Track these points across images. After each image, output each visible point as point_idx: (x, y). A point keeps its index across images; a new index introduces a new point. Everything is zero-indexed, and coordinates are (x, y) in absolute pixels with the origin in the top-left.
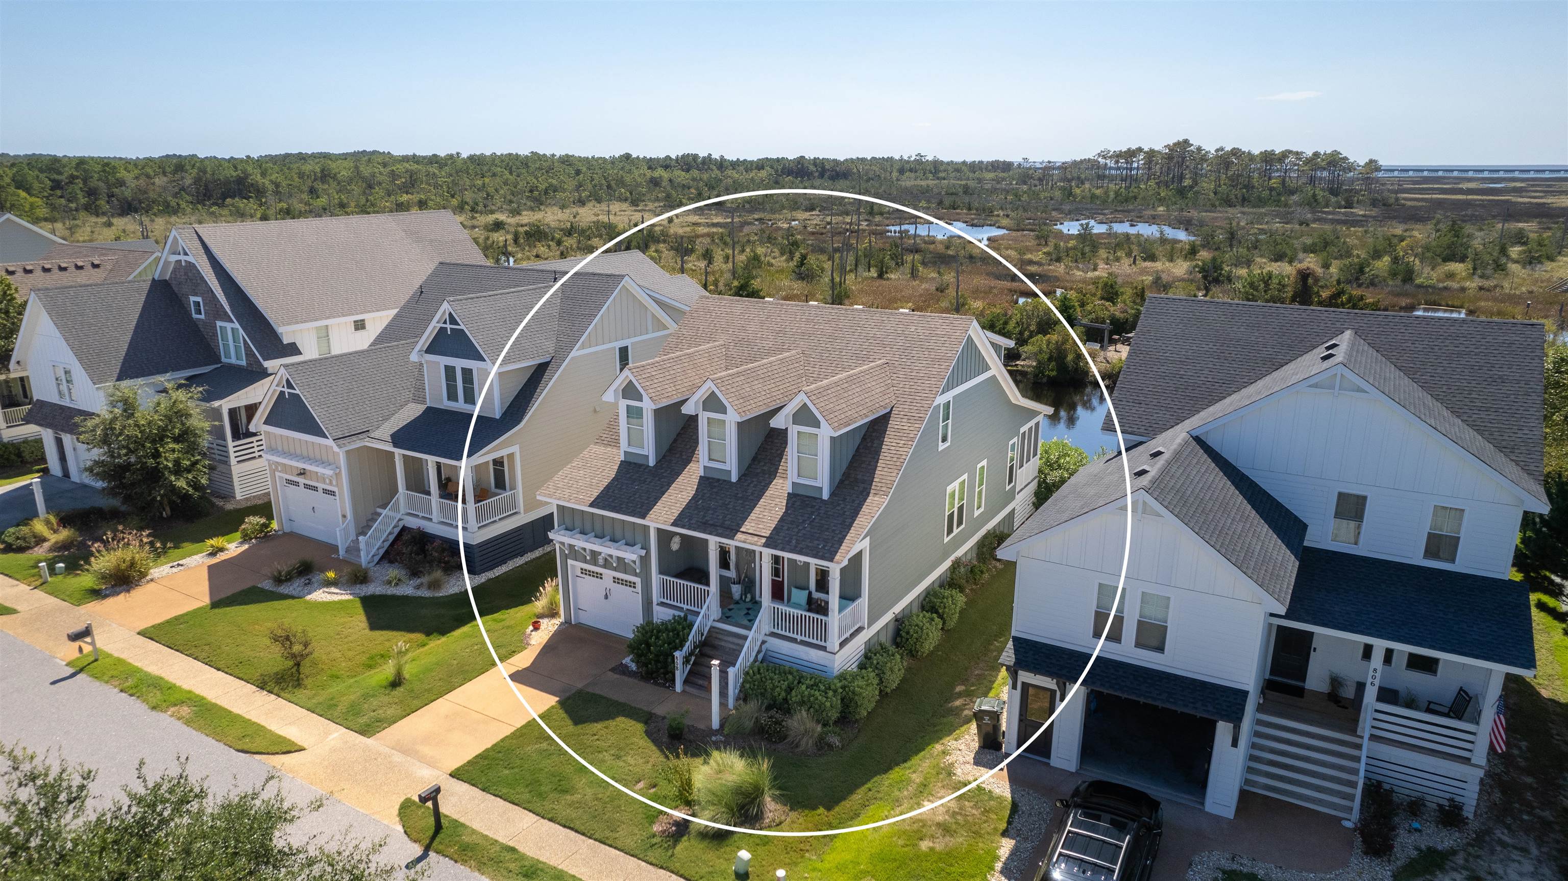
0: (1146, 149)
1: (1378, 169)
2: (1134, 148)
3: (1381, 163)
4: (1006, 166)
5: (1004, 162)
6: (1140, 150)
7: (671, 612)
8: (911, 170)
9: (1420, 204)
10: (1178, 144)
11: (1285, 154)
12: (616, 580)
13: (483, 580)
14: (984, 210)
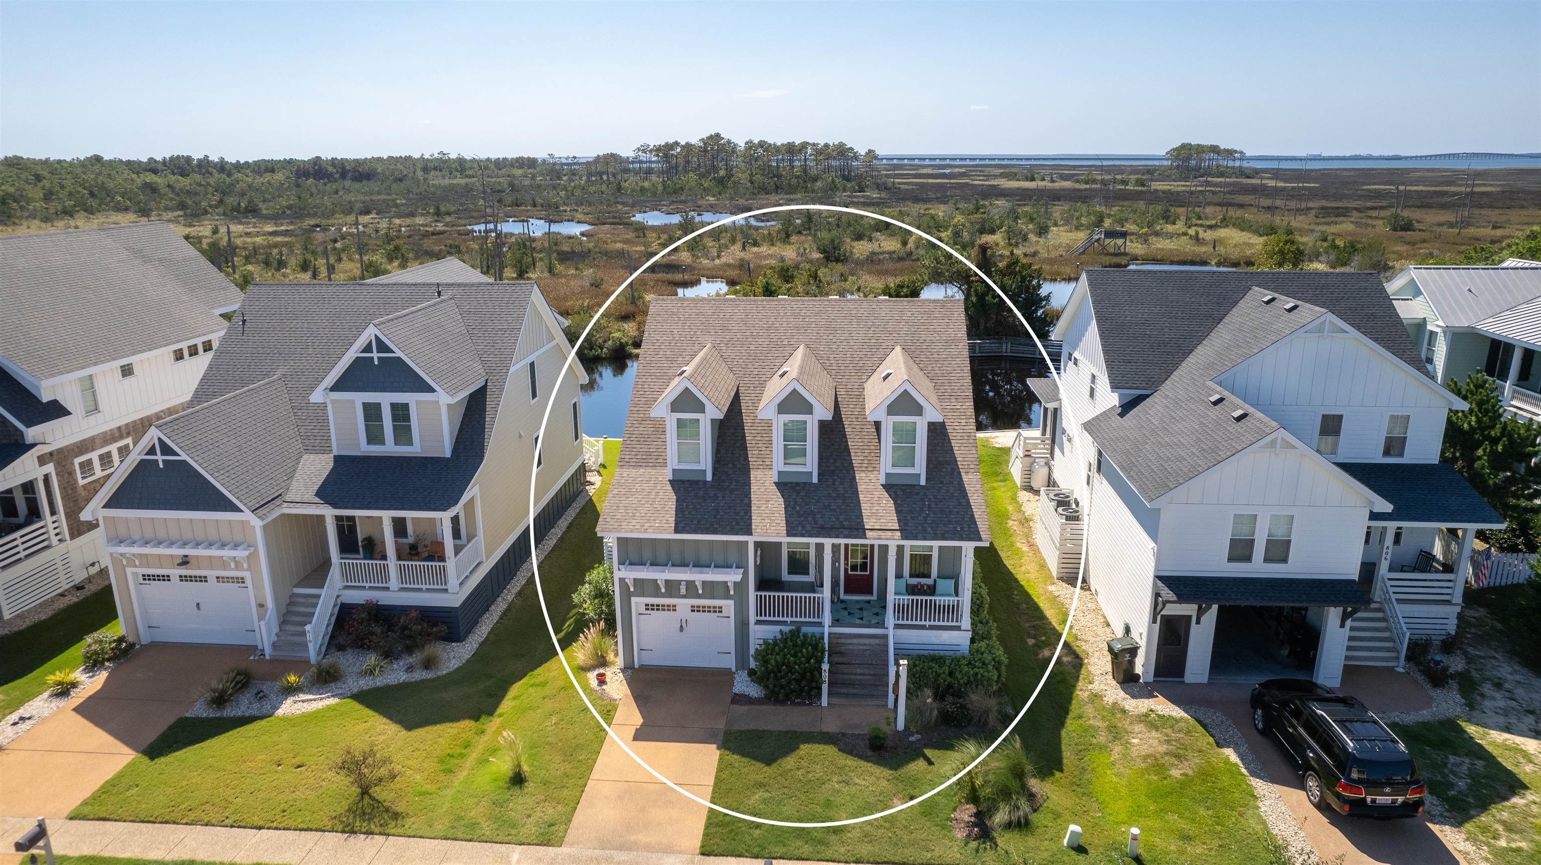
0: (683, 143)
1: (876, 157)
2: (671, 142)
3: (877, 153)
4: (531, 163)
5: (529, 158)
6: (677, 144)
7: (778, 628)
8: (435, 169)
9: (911, 187)
10: (711, 137)
11: (804, 145)
12: (694, 609)
13: (475, 646)
14: (550, 206)
